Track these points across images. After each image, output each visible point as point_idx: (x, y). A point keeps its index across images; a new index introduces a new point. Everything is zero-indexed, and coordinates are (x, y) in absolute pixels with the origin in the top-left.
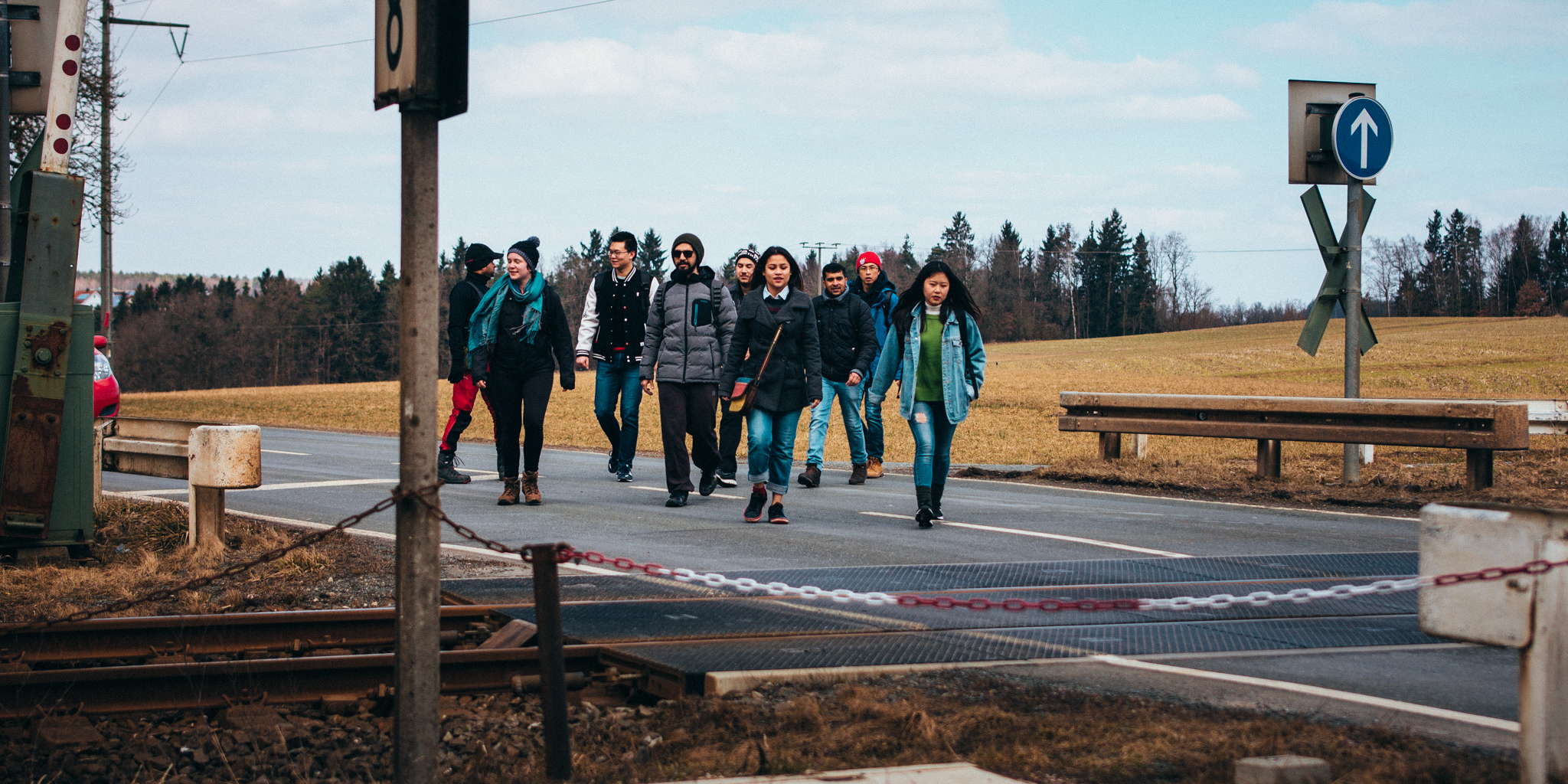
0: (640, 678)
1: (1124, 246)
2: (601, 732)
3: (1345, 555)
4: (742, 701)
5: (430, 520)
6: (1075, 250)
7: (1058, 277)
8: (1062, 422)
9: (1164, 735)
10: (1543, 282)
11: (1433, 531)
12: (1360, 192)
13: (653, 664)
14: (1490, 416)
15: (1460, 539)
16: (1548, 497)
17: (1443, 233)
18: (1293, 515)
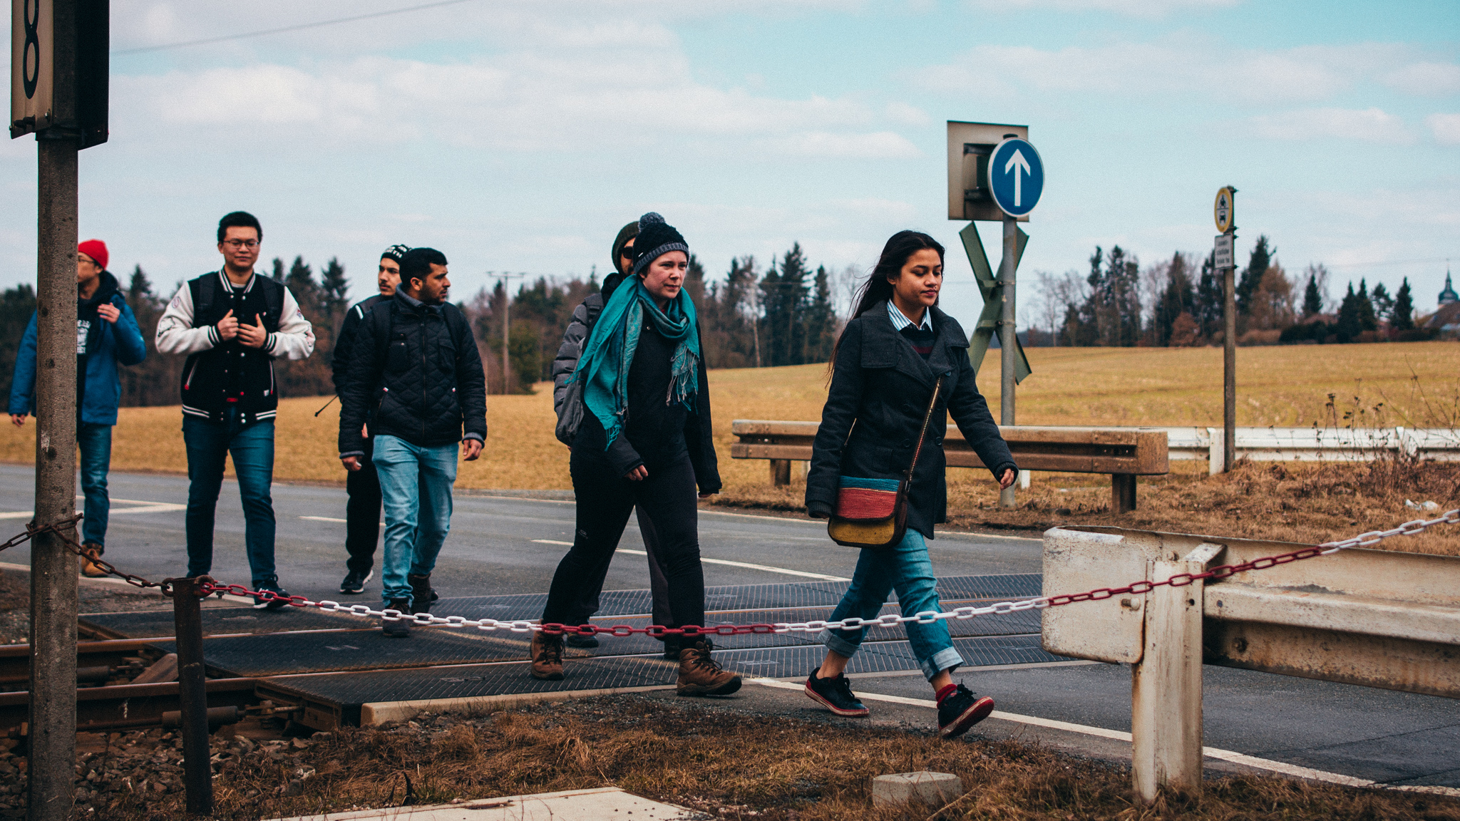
0: (296, 711)
1: (805, 278)
2: (252, 766)
3: (996, 577)
4: (398, 731)
5: (68, 555)
6: (759, 281)
7: (742, 308)
8: (734, 450)
9: (809, 754)
10: (1195, 314)
11: (1055, 553)
12: (1013, 229)
13: (309, 695)
14: (1133, 443)
15: (1079, 561)
16: (1186, 520)
17: (1104, 267)
18: (951, 538)
